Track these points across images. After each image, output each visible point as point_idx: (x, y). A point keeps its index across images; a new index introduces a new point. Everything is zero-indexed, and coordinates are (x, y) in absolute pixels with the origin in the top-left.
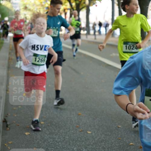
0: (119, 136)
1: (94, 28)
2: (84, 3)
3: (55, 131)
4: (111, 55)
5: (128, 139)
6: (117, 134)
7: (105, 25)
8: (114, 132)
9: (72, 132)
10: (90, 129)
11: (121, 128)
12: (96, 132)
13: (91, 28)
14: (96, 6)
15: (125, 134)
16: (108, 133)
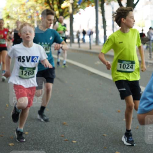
0: (105, 144)
1: (78, 37)
2: (68, 11)
3: (39, 140)
4: (96, 63)
5: (114, 148)
6: (102, 142)
7: (89, 33)
8: (99, 141)
9: (57, 141)
10: (75, 138)
11: (106, 136)
12: (81, 142)
13: (75, 36)
14: (80, 14)
15: (111, 142)
16: (93, 142)
